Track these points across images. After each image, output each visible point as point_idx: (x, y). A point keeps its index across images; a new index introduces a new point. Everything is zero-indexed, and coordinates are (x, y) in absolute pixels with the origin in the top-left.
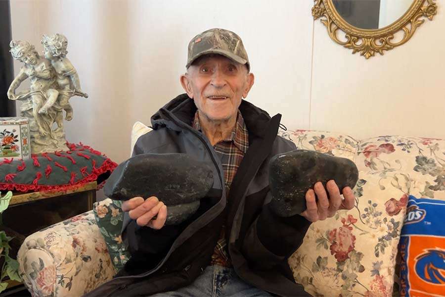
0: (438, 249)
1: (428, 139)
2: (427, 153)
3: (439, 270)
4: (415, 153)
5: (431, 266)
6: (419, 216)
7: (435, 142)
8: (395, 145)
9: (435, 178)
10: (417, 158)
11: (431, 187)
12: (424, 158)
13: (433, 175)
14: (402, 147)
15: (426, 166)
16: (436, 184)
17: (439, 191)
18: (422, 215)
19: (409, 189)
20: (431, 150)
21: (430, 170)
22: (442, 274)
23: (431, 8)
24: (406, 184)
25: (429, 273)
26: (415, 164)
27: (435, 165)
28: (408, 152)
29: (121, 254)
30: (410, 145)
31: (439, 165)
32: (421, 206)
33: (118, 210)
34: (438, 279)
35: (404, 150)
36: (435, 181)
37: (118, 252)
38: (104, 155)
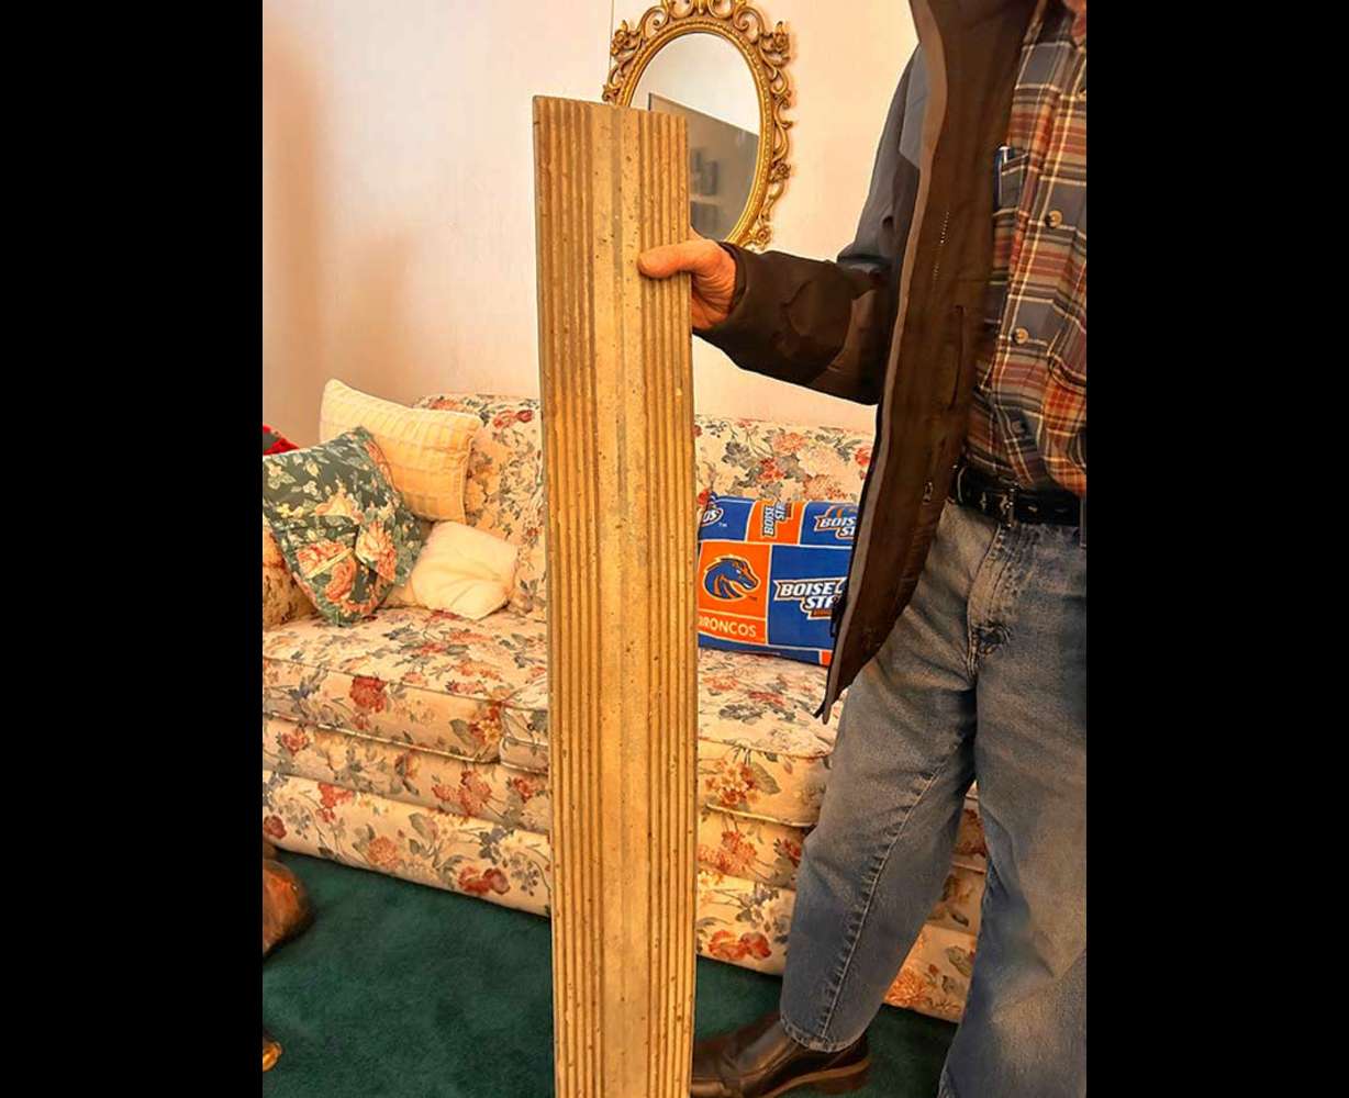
0: (731, 556)
1: (747, 421)
2: (741, 440)
3: (731, 583)
4: (726, 437)
5: (722, 578)
6: (714, 516)
7: (754, 424)
8: (703, 427)
9: (747, 472)
10: (728, 444)
11: (741, 484)
12: (737, 445)
13: (745, 468)
14: (712, 430)
15: (738, 456)
16: (747, 479)
17: (749, 488)
18: (718, 515)
19: (712, 483)
20: (748, 435)
21: (742, 462)
22: (733, 588)
23: (762, 233)
24: (710, 476)
25: (719, 587)
26: (725, 453)
27: (749, 455)
28: (719, 436)
29: (289, 532)
30: (722, 428)
31: (753, 454)
32: (718, 505)
33: (280, 468)
34: (730, 594)
35: (713, 434)
36: (747, 475)
37: (284, 531)
38: (277, 433)
